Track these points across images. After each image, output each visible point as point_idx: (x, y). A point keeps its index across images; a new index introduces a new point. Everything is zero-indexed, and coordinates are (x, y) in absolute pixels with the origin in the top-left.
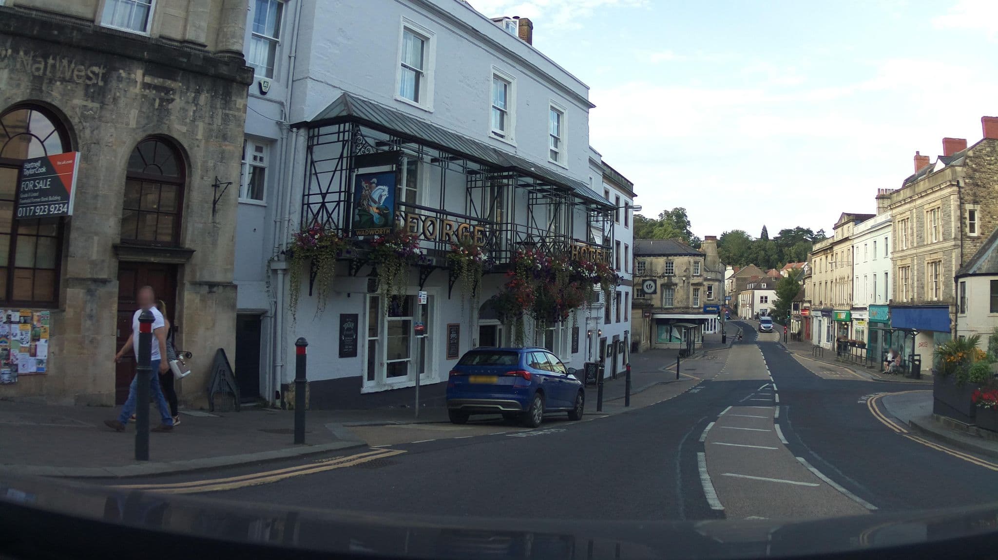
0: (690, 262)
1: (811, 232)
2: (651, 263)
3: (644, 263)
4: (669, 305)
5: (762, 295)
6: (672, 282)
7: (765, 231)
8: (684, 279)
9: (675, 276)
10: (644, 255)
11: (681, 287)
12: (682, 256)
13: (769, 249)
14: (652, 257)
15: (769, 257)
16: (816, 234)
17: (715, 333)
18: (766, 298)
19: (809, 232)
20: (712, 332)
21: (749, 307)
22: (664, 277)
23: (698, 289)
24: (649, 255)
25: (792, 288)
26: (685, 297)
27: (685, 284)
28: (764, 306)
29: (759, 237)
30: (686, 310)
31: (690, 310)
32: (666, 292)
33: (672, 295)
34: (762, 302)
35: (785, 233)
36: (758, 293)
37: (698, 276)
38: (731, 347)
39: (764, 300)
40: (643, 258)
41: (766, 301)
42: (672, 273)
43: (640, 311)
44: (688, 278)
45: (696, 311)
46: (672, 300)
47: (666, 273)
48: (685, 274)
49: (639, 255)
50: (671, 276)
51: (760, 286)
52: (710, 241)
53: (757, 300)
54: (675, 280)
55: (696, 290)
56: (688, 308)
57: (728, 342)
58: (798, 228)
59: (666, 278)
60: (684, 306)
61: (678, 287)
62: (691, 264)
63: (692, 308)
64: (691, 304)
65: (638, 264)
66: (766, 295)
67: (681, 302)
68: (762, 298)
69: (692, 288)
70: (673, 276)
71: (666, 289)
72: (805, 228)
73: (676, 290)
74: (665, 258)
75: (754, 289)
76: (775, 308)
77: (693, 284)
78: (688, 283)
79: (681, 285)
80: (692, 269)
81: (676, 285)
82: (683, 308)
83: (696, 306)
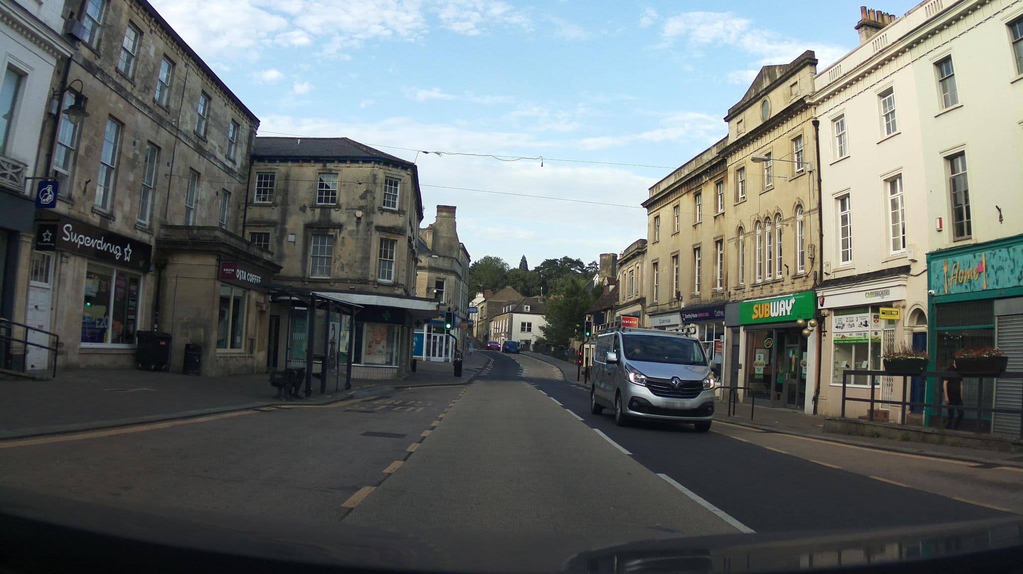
0: (375, 177)
1: (582, 263)
2: (287, 178)
3: (273, 177)
4: (322, 273)
5: (524, 321)
6: (330, 221)
7: (524, 262)
8: (359, 214)
9: (338, 207)
10: (272, 159)
11: (351, 233)
12: (357, 162)
13: (530, 279)
14: (290, 164)
15: (529, 288)
16: (588, 266)
17: (447, 361)
18: (530, 325)
19: (579, 263)
20: (442, 359)
21: (505, 336)
22: (313, 207)
23: (393, 242)
24: (285, 159)
25: (577, 300)
26: (359, 255)
27: (361, 227)
28: (526, 336)
29: (517, 267)
30: (362, 285)
31: (370, 288)
32: (315, 243)
33: (330, 250)
34: (523, 330)
35: (550, 264)
36: (518, 319)
37: (393, 212)
38: (470, 382)
39: (526, 327)
40: (270, 165)
41: (529, 330)
42: (333, 200)
43: (212, 261)
44: (368, 211)
45: (386, 290)
46: (329, 263)
47: (320, 200)
48: (362, 203)
49: (261, 159)
50: (330, 207)
51: (522, 308)
52: (444, 214)
53: (517, 326)
54: (337, 216)
55: (387, 245)
56: (365, 281)
57: (465, 377)
58: (565, 258)
59: (318, 211)
60: (357, 276)
61: (344, 233)
62: (378, 181)
63: (375, 282)
64: (372, 273)
65: (260, 178)
66: (529, 321)
67: (350, 266)
68: (523, 324)
69: (376, 238)
70: (334, 207)
71: (316, 236)
72: (575, 259)
73: (339, 239)
74: (319, 166)
75: (514, 311)
76: (545, 337)
77: (380, 229)
78: (369, 224)
79: (352, 227)
80: (379, 193)
81: (340, 226)
82: (353, 281)
83: (386, 281)
